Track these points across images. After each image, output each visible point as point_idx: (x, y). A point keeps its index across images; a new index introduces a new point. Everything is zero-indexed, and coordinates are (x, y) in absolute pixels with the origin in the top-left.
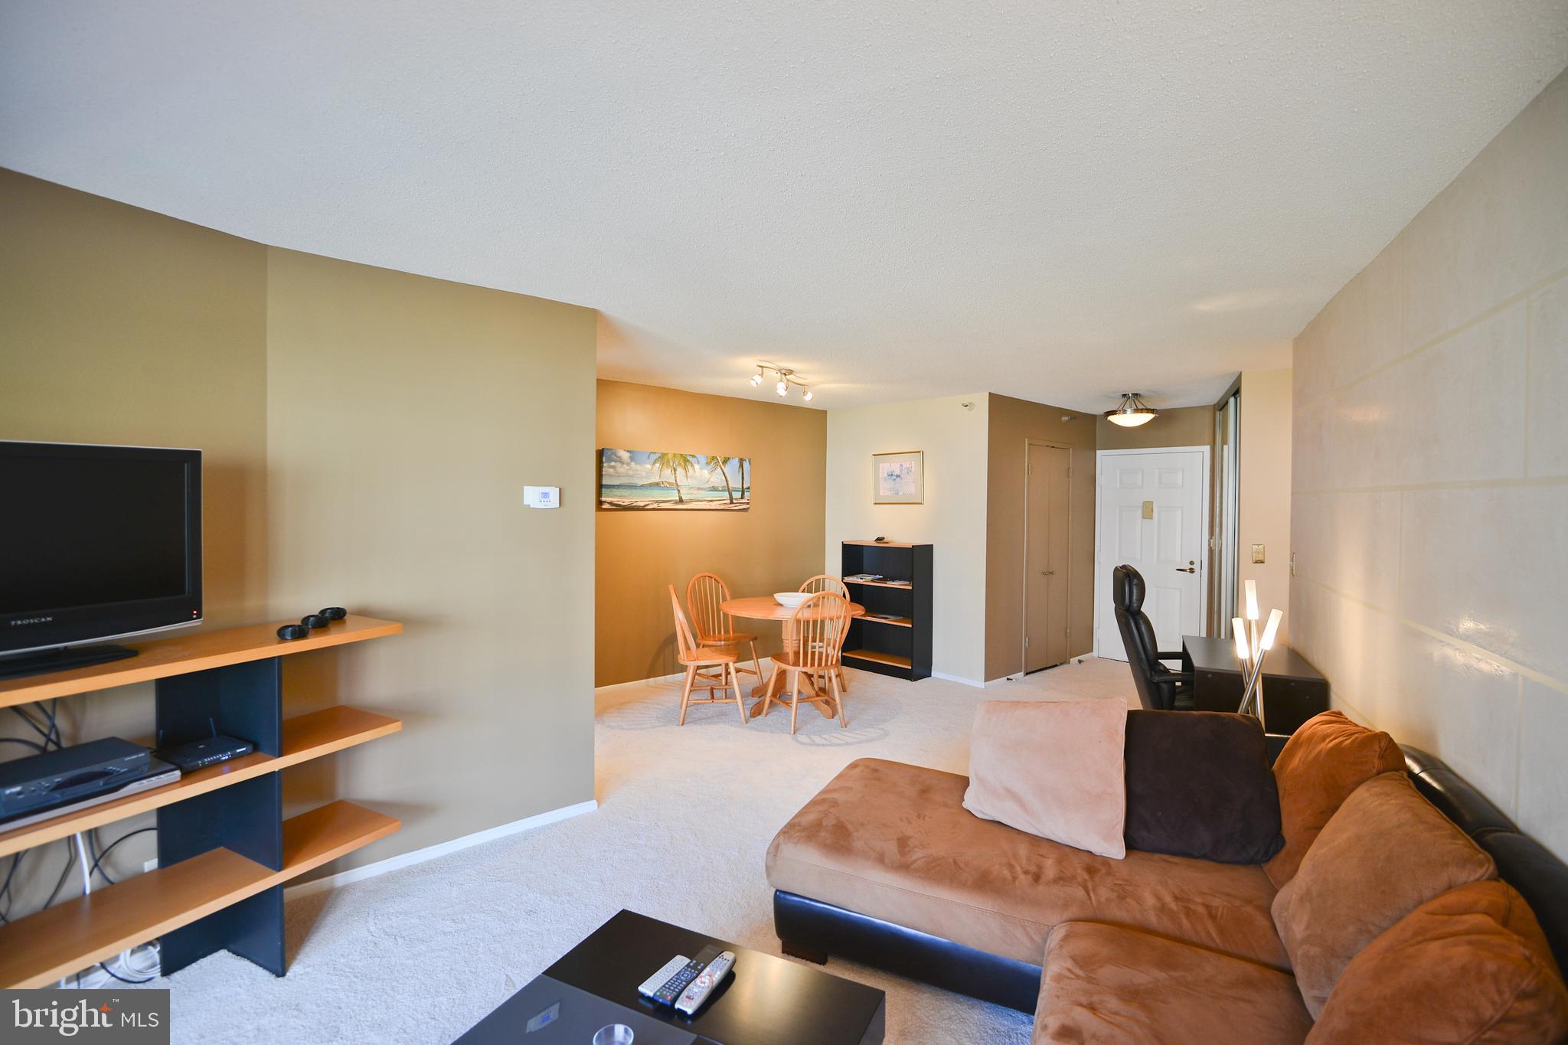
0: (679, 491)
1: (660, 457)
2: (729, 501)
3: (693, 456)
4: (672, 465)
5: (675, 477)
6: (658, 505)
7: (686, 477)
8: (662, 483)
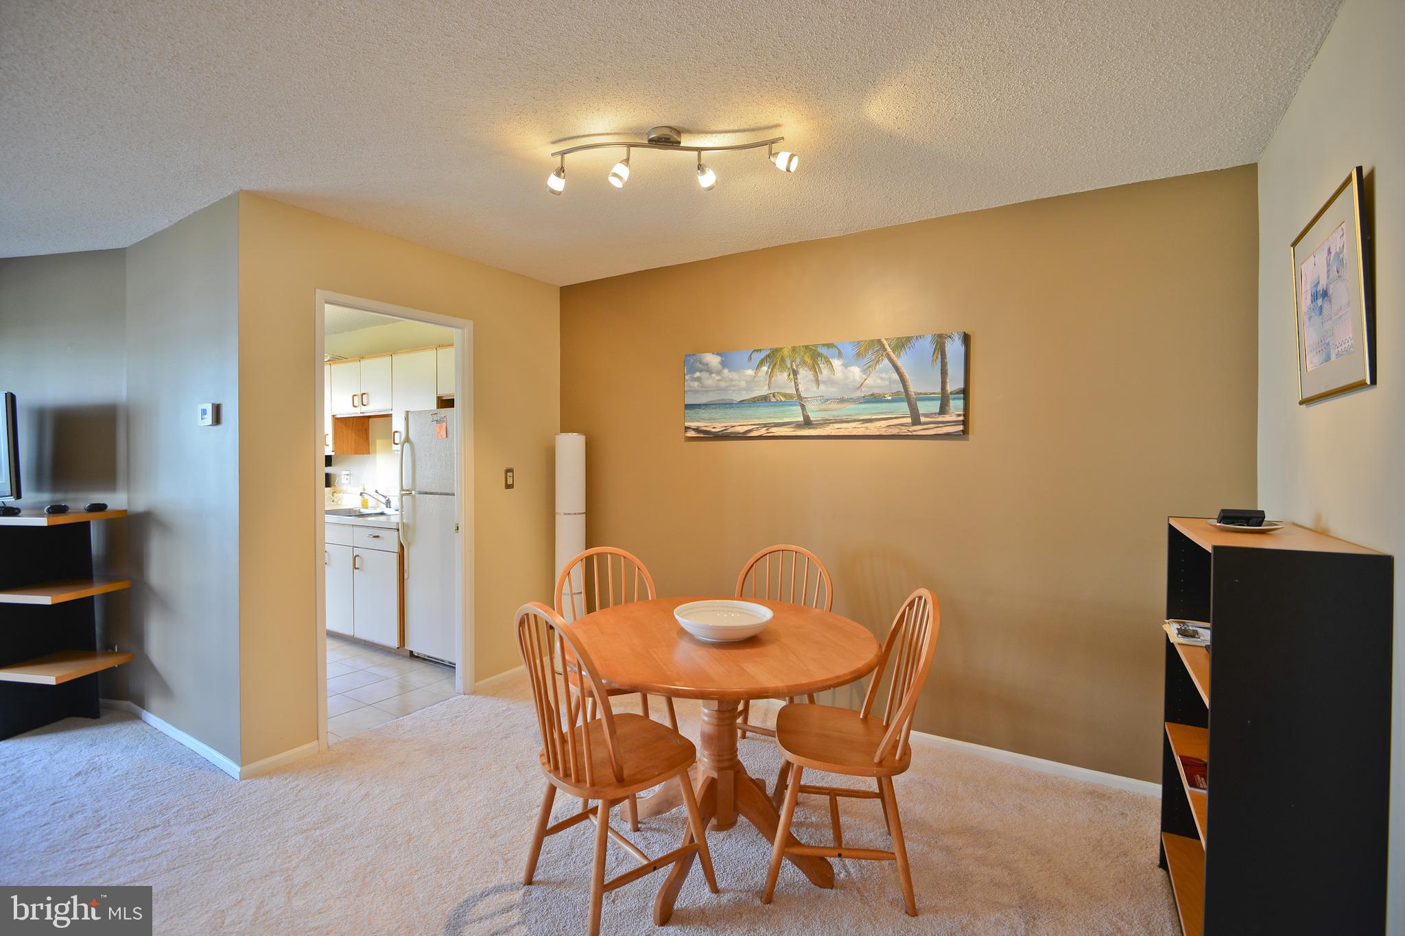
0: (803, 407)
1: (768, 356)
2: (909, 420)
3: (829, 346)
4: (789, 366)
5: (796, 385)
6: (767, 430)
7: (817, 382)
8: (774, 396)
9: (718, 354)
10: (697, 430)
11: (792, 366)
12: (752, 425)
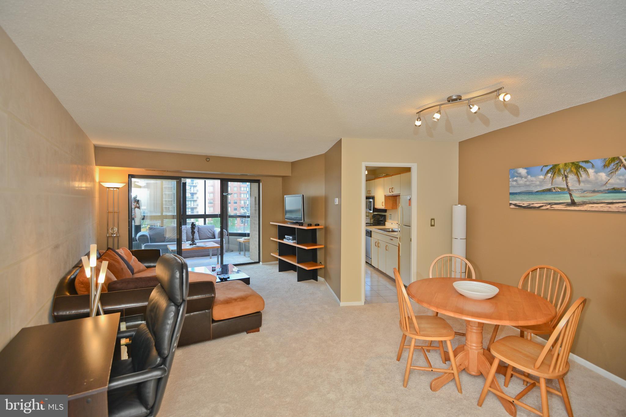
0: (571, 195)
1: (551, 169)
3: (587, 162)
4: (563, 173)
5: (567, 183)
6: (551, 206)
7: (579, 181)
8: (554, 189)
9: (525, 168)
10: (515, 205)
11: (564, 173)
12: (542, 203)
